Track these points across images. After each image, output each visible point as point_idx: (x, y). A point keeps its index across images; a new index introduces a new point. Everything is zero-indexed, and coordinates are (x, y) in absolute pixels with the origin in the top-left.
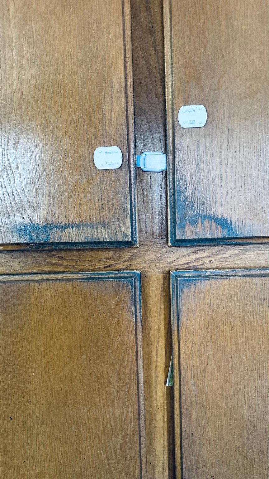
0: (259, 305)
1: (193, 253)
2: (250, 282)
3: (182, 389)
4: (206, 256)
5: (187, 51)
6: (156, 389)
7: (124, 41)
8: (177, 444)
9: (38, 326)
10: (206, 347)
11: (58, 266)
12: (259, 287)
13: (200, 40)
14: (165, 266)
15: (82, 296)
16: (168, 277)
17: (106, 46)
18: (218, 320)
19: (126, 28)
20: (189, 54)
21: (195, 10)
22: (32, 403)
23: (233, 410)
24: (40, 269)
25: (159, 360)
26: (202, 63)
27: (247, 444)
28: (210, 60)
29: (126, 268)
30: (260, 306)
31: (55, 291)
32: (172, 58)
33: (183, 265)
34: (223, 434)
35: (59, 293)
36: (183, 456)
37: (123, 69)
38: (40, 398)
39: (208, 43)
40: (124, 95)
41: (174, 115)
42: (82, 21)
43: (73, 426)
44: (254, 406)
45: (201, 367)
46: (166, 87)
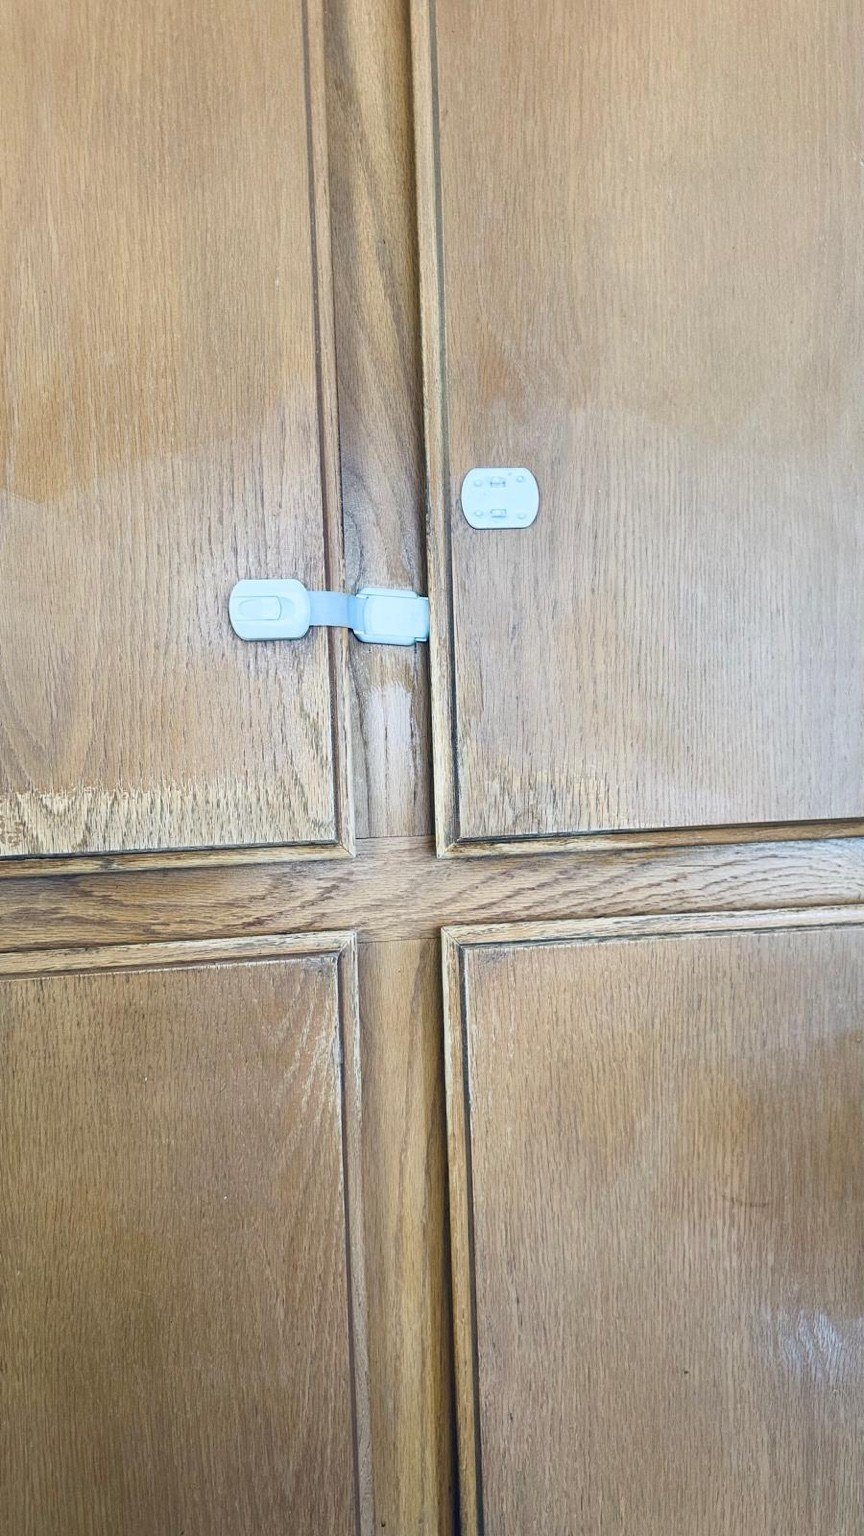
0: (685, 1019)
1: (503, 877)
2: (662, 955)
3: (479, 1281)
4: (538, 883)
5: (484, 318)
6: (398, 1290)
7: (316, 297)
8: (466, 1452)
9: (37, 1119)
10: (544, 1149)
11: (100, 928)
12: (685, 967)
13: (520, 294)
14: (425, 915)
15: (177, 1016)
16: (433, 948)
17: (264, 306)
18: (576, 1067)
19: (319, 264)
20: (490, 326)
21: (504, 211)
22: (10, 1371)
23: (623, 1330)
24: (38, 937)
25: (407, 1200)
26: (523, 352)
27: (664, 1427)
28: (546, 346)
29: (312, 924)
30: (691, 1020)
31: (93, 1004)
32: (442, 335)
33: (474, 913)
34: (600, 1404)
35: (106, 1011)
36: (484, 1484)
37: (313, 373)
38: (38, 1352)
39: (541, 300)
40: (314, 440)
41: (449, 491)
42: (198, 233)
43: (147, 1432)
44: (681, 1313)
45: (533, 1209)
46: (426, 414)
